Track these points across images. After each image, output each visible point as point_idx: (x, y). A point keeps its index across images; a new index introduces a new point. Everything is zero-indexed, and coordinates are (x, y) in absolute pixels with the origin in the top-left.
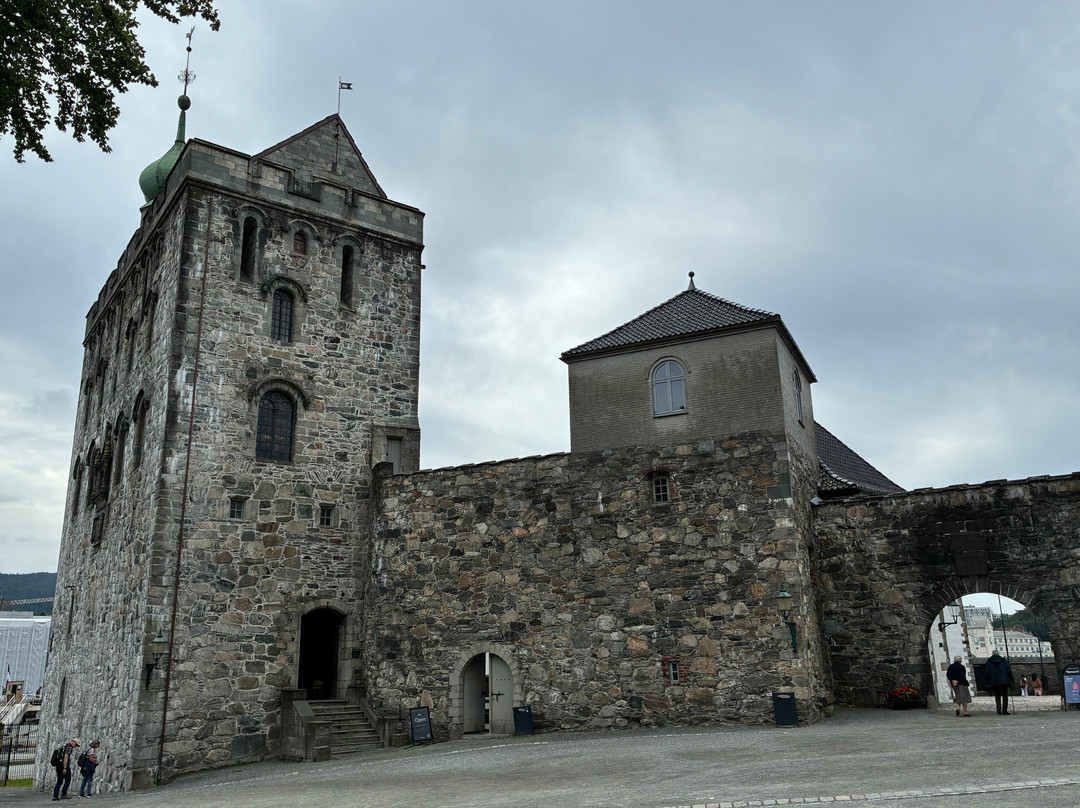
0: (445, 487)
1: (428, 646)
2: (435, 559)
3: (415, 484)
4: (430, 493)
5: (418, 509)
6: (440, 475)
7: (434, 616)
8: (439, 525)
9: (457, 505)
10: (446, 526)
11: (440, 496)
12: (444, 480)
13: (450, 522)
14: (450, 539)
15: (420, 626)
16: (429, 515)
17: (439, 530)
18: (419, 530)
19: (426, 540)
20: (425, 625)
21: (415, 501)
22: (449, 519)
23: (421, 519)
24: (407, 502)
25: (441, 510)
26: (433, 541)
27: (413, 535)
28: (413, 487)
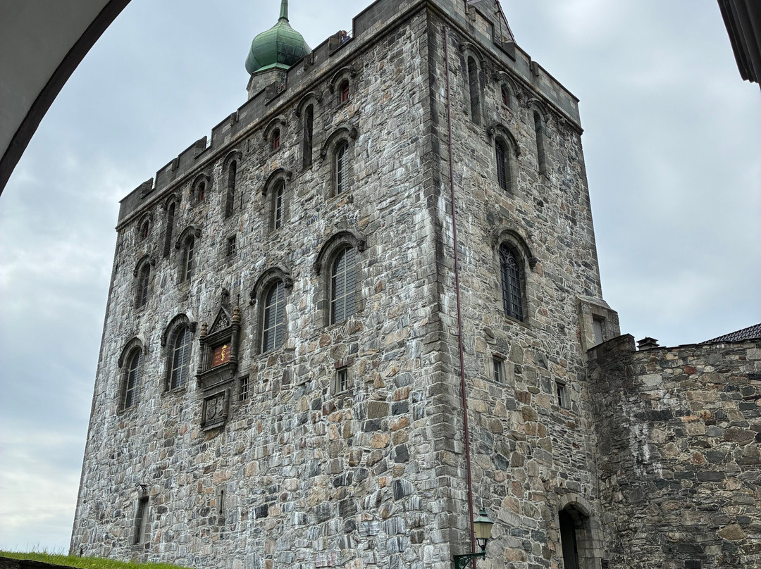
0: (731, 362)
1: (747, 553)
2: (734, 446)
3: (684, 359)
4: (709, 369)
5: (693, 386)
6: (720, 349)
7: (748, 515)
8: (733, 405)
9: (754, 382)
10: (742, 407)
11: (727, 371)
12: (728, 353)
13: (749, 401)
14: (751, 422)
15: (730, 527)
16: (713, 394)
17: (732, 411)
18: (702, 412)
19: (714, 424)
20: (737, 525)
21: (687, 378)
22: (746, 399)
23: (701, 398)
24: (677, 379)
25: (731, 389)
26: (724, 424)
27: (692, 417)
28: (681, 363)
